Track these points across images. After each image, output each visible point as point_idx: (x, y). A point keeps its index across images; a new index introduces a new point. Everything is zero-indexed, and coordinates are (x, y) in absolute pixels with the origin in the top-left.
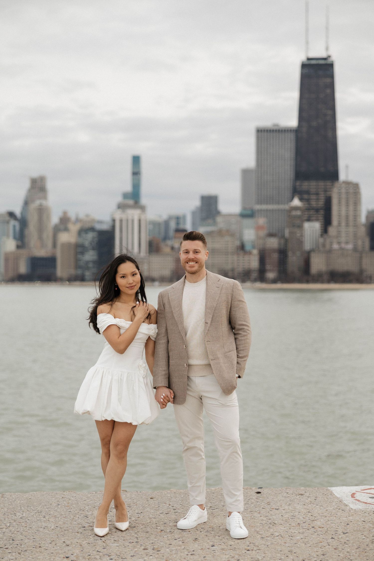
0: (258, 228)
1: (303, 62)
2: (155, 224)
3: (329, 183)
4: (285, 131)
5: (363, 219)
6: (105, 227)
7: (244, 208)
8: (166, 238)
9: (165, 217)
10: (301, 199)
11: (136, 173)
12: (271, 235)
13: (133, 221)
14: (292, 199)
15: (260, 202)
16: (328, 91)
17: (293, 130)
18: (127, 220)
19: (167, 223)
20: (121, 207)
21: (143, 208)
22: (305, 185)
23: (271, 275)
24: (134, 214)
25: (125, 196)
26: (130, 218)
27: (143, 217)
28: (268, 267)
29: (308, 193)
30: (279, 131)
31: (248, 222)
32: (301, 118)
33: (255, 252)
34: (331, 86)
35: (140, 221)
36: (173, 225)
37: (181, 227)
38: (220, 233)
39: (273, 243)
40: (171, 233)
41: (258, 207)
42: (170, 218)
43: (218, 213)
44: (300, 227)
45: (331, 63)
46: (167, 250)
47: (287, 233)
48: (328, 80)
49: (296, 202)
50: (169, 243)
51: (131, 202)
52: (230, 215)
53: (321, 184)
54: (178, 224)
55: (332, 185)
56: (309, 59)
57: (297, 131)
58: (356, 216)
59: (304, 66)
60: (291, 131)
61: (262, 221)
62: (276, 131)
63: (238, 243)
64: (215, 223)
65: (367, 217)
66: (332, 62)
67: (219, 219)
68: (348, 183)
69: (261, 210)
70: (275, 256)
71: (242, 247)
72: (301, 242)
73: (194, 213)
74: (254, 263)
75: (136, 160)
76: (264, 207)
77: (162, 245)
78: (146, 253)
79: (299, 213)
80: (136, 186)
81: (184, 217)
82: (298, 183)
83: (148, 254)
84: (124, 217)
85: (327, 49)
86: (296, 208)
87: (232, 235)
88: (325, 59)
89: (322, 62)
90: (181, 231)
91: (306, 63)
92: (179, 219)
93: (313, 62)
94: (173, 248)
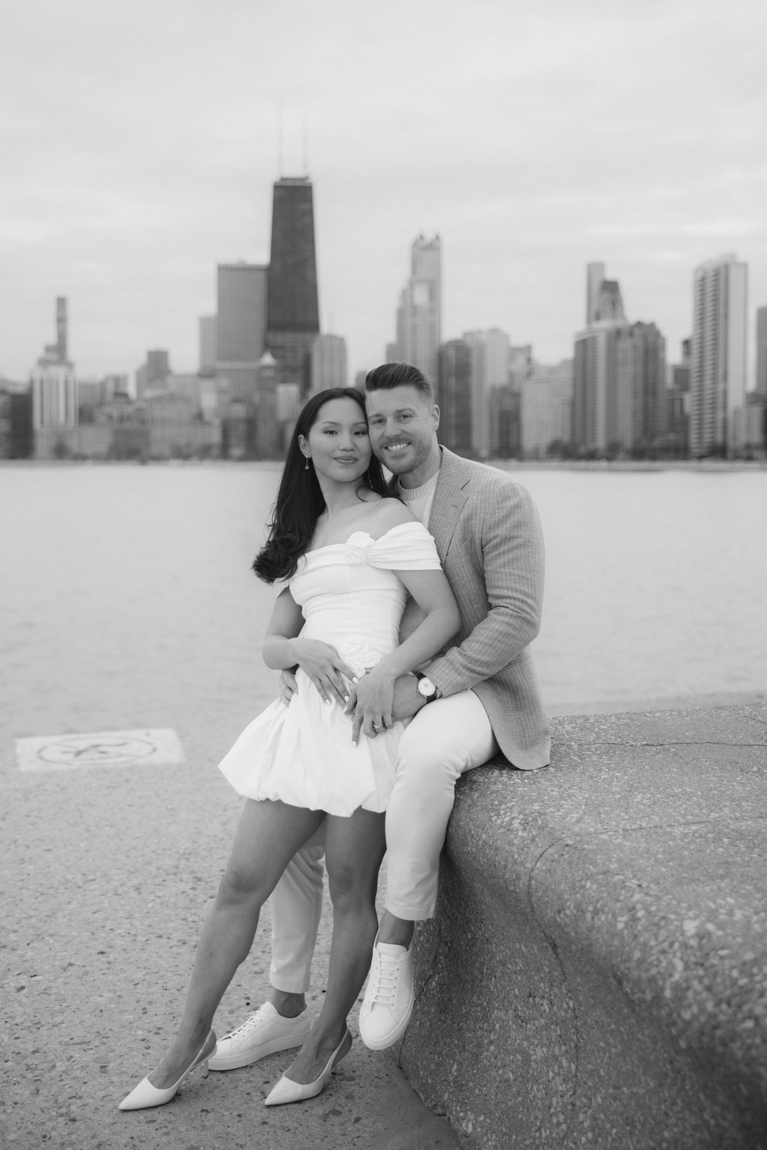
0: (221, 392)
1: (276, 183)
2: (85, 387)
3: (307, 336)
4: (253, 269)
6: (20, 389)
7: (203, 367)
8: (101, 404)
9: (99, 376)
10: (274, 356)
11: (61, 320)
12: (236, 401)
13: (58, 382)
14: (261, 356)
15: (222, 358)
16: (306, 220)
17: (265, 270)
18: (50, 381)
19: (103, 385)
20: (43, 363)
21: (70, 365)
22: (280, 338)
23: (236, 451)
24: (58, 372)
25: (48, 349)
26: (54, 377)
27: (71, 378)
28: (233, 441)
29: (282, 347)
30: (246, 269)
31: (207, 384)
32: (274, 253)
33: (217, 422)
34: (310, 213)
35: (66, 383)
36: (110, 388)
37: (121, 389)
38: (172, 398)
39: (239, 411)
40: (109, 397)
41: (220, 365)
42: (107, 378)
43: (168, 372)
44: (273, 391)
45: (309, 185)
46: (101, 418)
47: (256, 398)
48: (305, 206)
49: (268, 359)
50: (107, 410)
51: (54, 357)
52: (185, 376)
53: (300, 337)
54: (117, 386)
55: (312, 339)
56: (283, 179)
57: (269, 270)
58: (342, 378)
59: (277, 187)
60: (260, 270)
61: (225, 383)
62: (242, 269)
63: (194, 411)
64: (164, 385)
66: (311, 184)
67: (170, 380)
68: (332, 337)
69: (224, 369)
70: (242, 428)
71: (199, 417)
72: (273, 410)
73: (138, 374)
74: (215, 436)
75: (61, 303)
76: (227, 365)
77: (97, 413)
78: (75, 422)
79: (269, 373)
80: (62, 336)
81: (125, 378)
82: (270, 336)
83: (78, 424)
84: (45, 375)
86: (268, 367)
87: (187, 401)
88: (302, 180)
89: (298, 184)
90: (121, 395)
91: (279, 184)
92: (118, 380)
93: (288, 183)
94: (110, 417)
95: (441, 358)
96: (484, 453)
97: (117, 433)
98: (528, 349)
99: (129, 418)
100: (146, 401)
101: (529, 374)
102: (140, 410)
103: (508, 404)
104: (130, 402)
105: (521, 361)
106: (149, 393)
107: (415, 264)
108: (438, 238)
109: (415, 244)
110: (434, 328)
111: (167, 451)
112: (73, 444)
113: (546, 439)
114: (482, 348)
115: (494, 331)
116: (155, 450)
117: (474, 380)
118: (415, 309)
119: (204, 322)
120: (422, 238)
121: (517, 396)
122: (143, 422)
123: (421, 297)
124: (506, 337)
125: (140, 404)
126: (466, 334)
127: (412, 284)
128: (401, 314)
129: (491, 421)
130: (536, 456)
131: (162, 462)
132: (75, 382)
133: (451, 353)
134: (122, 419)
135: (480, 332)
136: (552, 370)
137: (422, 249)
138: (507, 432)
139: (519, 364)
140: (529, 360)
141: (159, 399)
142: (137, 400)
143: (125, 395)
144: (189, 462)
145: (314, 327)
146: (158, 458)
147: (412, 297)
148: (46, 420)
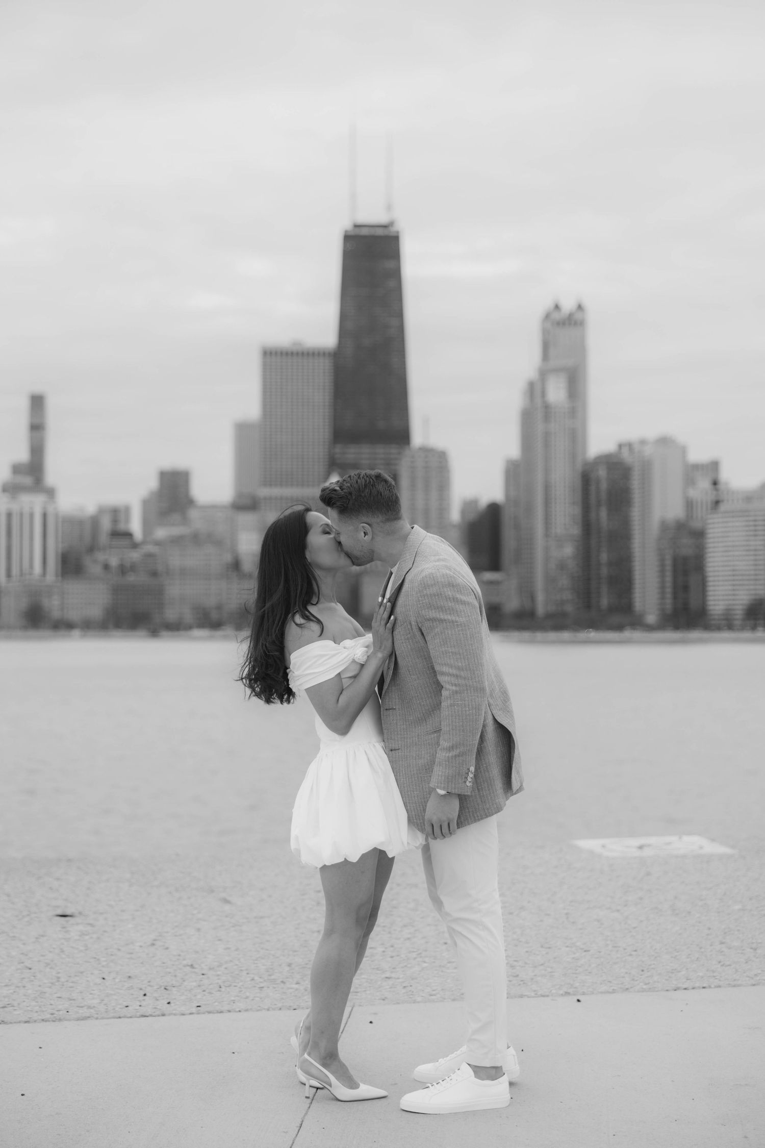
1: (346, 231)
2: (72, 523)
3: (393, 450)
4: (313, 354)
5: (455, 516)
7: (239, 495)
8: (92, 549)
9: (90, 509)
11: (37, 428)
13: (32, 516)
14: (326, 476)
15: (268, 482)
16: (392, 283)
17: (329, 354)
18: (21, 515)
19: (95, 521)
20: (10, 489)
21: (50, 493)
22: (351, 453)
24: (34, 503)
25: (17, 469)
26: (26, 510)
27: (50, 510)
30: (303, 354)
31: (245, 519)
32: (344, 331)
34: (396, 274)
35: (45, 516)
36: (106, 524)
37: (122, 527)
38: (196, 539)
40: (104, 539)
41: (264, 492)
42: (101, 511)
43: (190, 502)
45: (395, 234)
46: (95, 569)
48: (390, 264)
50: (101, 557)
51: (28, 480)
52: (214, 507)
53: (381, 450)
54: (115, 521)
55: (399, 453)
56: (356, 226)
57: (336, 355)
58: (443, 510)
59: (348, 238)
60: (324, 354)
62: (297, 354)
63: (228, 558)
64: (185, 521)
65: (463, 512)
66: (398, 232)
67: (193, 514)
68: (427, 451)
69: (270, 498)
71: (236, 565)
73: (146, 503)
75: (37, 402)
76: (276, 491)
77: (87, 561)
78: (57, 576)
80: (37, 450)
81: (127, 510)
82: (338, 449)
83: (60, 578)
84: (15, 507)
85: (389, 208)
87: (218, 543)
88: (385, 227)
89: (380, 232)
90: (121, 535)
91: (352, 233)
92: (117, 514)
93: (364, 232)
94: (106, 567)
95: (586, 479)
96: (651, 619)
97: (116, 590)
98: (714, 466)
99: (133, 568)
100: (158, 543)
101: (717, 503)
102: (150, 555)
103: (687, 547)
104: (135, 546)
105: (704, 484)
106: (161, 533)
107: (546, 347)
108: (580, 307)
109: (547, 316)
110: (577, 437)
111: (188, 617)
112: (53, 605)
113: (743, 598)
114: (647, 466)
115: (664, 441)
116: (171, 614)
117: (636, 513)
118: (547, 407)
119: (242, 430)
120: (557, 307)
121: (699, 535)
122: (154, 574)
123: (556, 393)
124: (683, 450)
125: (150, 548)
126: (620, 446)
127: (543, 374)
128: (527, 418)
129: (662, 571)
130: (727, 624)
131: (182, 633)
132: (57, 516)
133: (602, 473)
134: (123, 570)
135: (643, 442)
136: (749, 498)
137: (558, 324)
138: (686, 588)
139: (701, 489)
140: (715, 483)
141: (176, 541)
142: (144, 542)
143: (128, 535)
144: (219, 633)
145: (402, 436)
146: (176, 627)
147: (543, 394)
148: (15, 571)
